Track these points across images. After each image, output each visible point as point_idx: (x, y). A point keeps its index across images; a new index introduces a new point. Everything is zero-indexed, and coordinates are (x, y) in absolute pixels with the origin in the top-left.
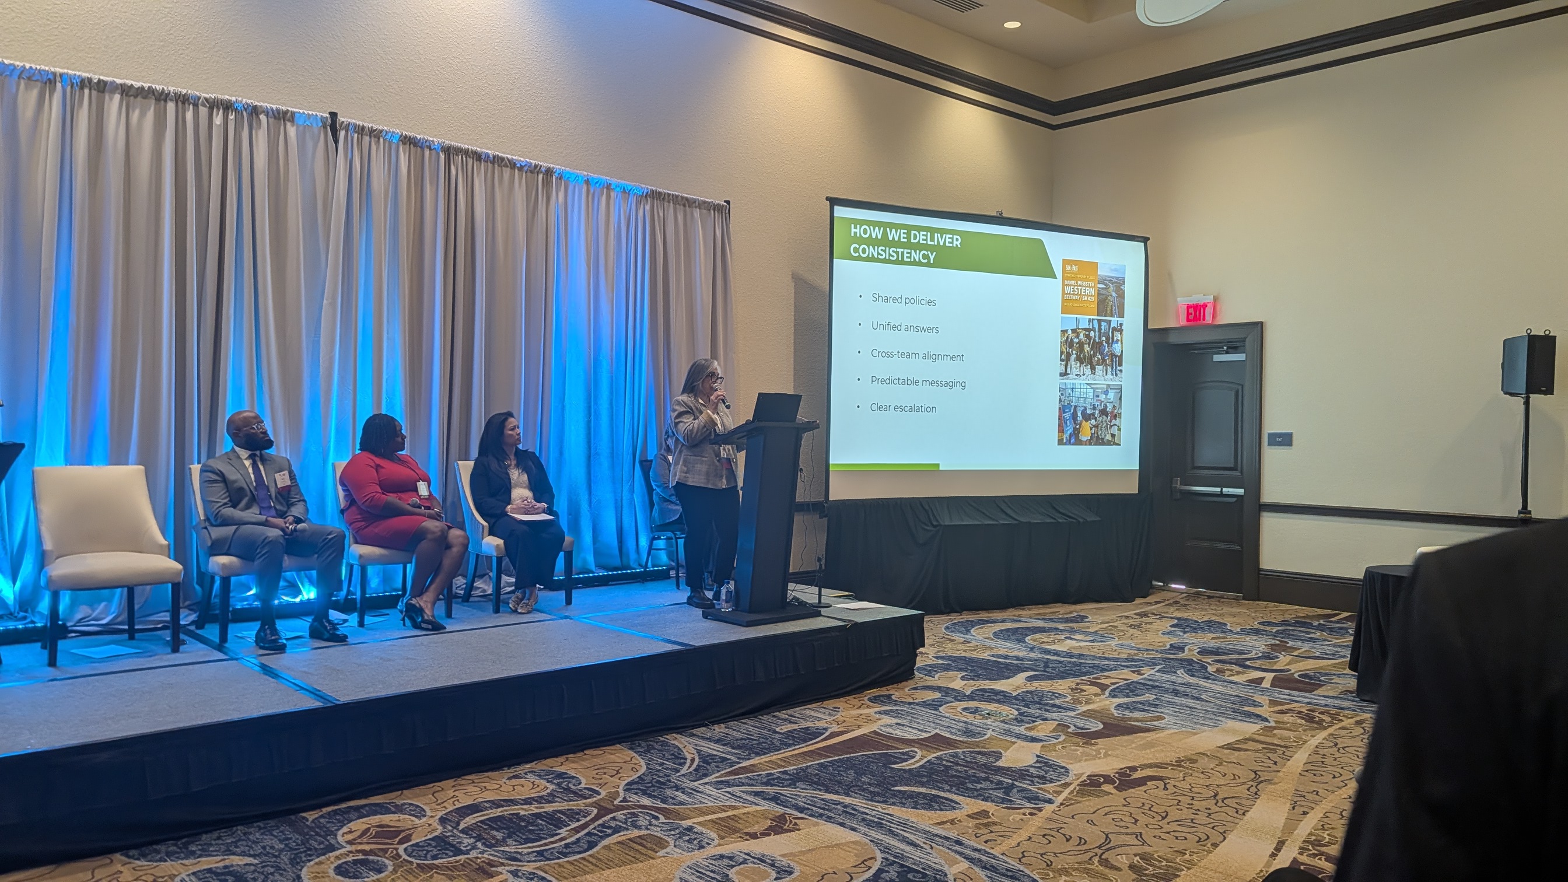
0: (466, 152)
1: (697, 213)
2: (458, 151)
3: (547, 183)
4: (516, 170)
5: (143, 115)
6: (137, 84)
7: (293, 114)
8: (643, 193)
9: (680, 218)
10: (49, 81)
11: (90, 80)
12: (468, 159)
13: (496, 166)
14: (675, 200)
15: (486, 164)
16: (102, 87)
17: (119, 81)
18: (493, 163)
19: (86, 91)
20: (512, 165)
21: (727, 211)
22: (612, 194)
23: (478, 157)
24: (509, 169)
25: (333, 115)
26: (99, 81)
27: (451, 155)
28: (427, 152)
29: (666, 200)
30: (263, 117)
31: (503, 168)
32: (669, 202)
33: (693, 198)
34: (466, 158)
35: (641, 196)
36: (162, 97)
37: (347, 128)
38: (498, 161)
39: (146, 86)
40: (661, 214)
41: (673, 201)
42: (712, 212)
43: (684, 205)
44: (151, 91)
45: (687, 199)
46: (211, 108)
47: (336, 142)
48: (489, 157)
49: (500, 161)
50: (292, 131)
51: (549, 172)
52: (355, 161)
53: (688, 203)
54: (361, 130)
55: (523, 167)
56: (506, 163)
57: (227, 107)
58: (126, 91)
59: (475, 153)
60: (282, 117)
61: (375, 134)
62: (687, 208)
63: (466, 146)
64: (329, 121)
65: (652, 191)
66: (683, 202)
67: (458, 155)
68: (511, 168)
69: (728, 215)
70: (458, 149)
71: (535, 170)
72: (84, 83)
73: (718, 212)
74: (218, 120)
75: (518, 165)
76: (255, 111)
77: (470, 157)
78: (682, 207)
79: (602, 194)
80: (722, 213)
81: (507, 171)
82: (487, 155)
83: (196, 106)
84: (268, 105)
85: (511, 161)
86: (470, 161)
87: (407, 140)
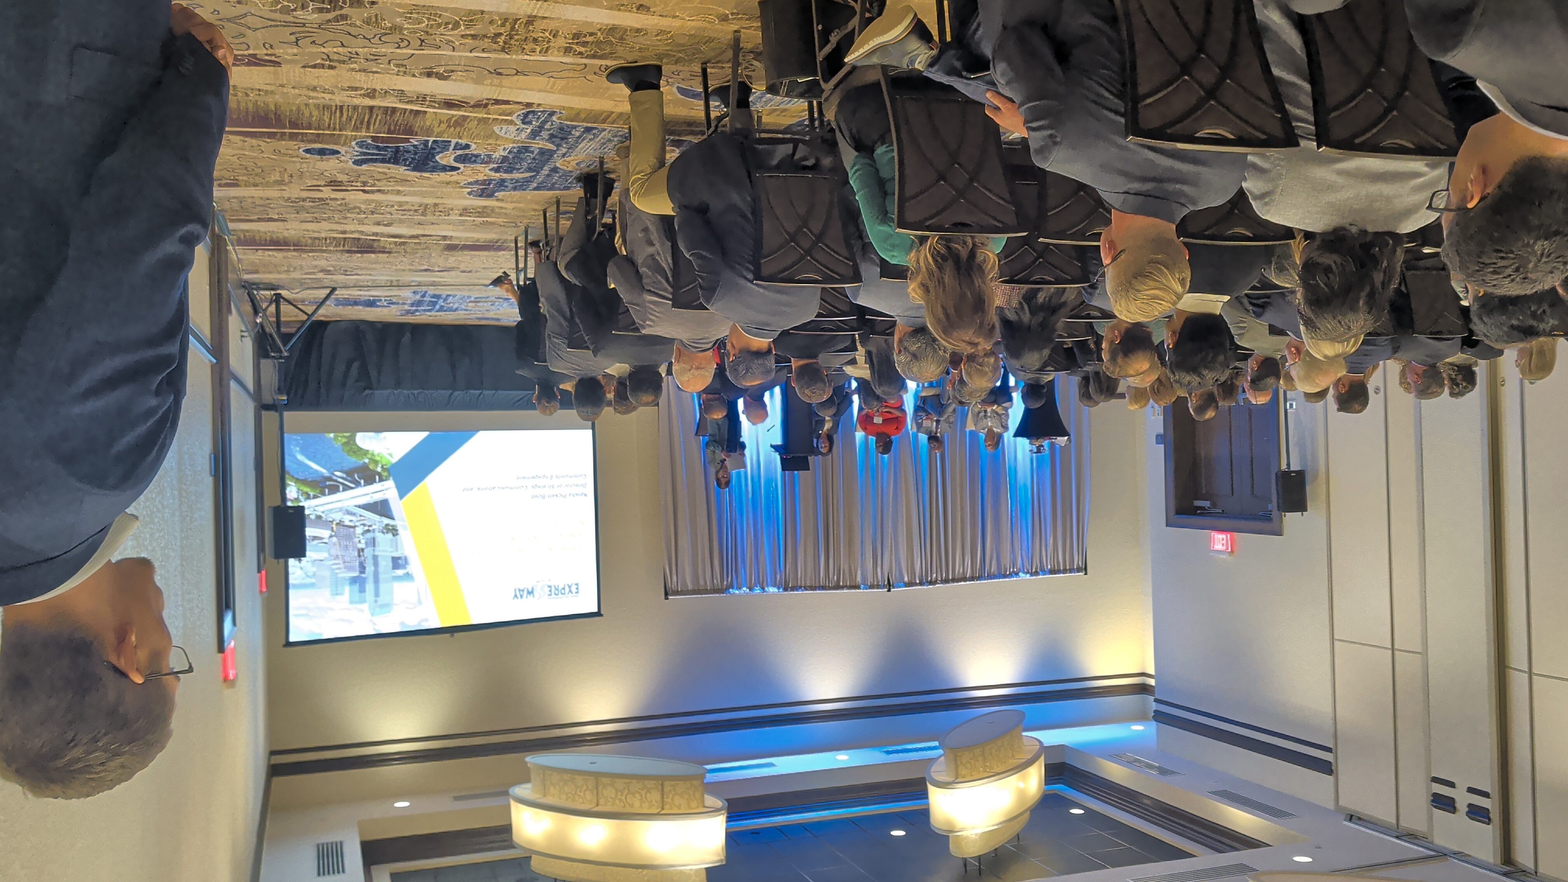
0: (830, 588)
1: (690, 587)
2: (834, 588)
3: (786, 581)
4: (803, 585)
5: (959, 571)
6: (963, 583)
7: (906, 587)
9: (702, 582)
10: (990, 577)
14: (706, 591)
15: (819, 585)
16: (972, 579)
17: (968, 583)
18: (816, 586)
19: (977, 575)
20: (806, 589)
21: (667, 592)
23: (823, 588)
25: (889, 591)
26: (974, 581)
28: (848, 584)
29: (712, 589)
30: (918, 582)
32: (710, 589)
33: (693, 595)
34: (830, 586)
36: (954, 580)
37: (884, 587)
38: (813, 588)
39: (959, 584)
40: (715, 581)
41: (708, 590)
42: (679, 590)
44: (957, 582)
46: (937, 580)
47: (888, 579)
50: (906, 579)
51: (786, 589)
52: (880, 571)
53: (695, 592)
54: (878, 587)
55: (801, 588)
56: (810, 588)
57: (931, 583)
58: (965, 579)
59: (826, 589)
60: (910, 584)
61: (872, 587)
62: (696, 588)
63: (830, 592)
64: (891, 587)
65: (721, 592)
66: (701, 591)
68: (806, 586)
69: (667, 590)
71: (794, 589)
72: (978, 579)
73: (674, 591)
74: (934, 575)
75: (803, 588)
76: (921, 584)
78: (701, 589)
81: (808, 584)
82: (819, 590)
83: (942, 580)
84: (916, 588)
85: (807, 590)
86: (827, 584)
87: (857, 587)
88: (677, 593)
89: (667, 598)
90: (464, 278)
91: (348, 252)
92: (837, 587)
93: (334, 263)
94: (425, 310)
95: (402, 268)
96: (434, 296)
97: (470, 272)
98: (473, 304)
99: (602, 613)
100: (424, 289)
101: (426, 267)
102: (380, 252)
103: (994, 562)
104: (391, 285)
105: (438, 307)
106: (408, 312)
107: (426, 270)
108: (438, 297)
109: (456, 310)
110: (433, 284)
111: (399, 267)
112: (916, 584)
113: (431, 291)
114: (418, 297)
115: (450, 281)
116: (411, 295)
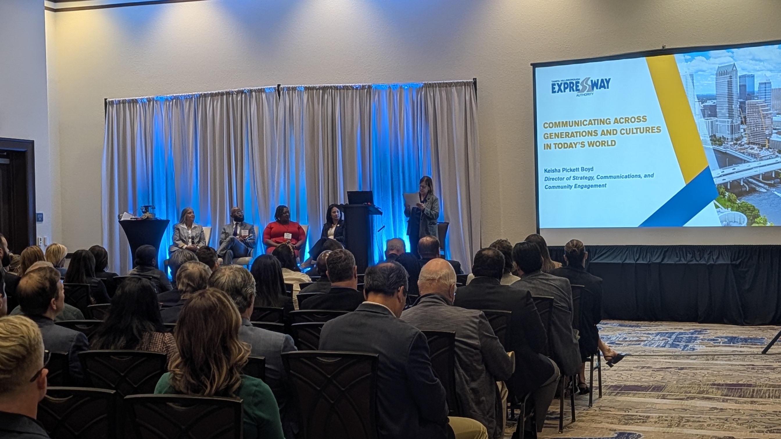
0: (331, 87)
3: (369, 93)
5: (217, 102)
6: (214, 92)
7: (264, 89)
8: (420, 86)
9: (444, 94)
10: (189, 98)
11: (201, 94)
13: (345, 90)
14: (440, 85)
15: (340, 90)
16: (205, 96)
17: (209, 92)
19: (201, 98)
21: (474, 84)
22: (403, 90)
23: (336, 88)
25: (279, 85)
26: (204, 94)
28: (315, 91)
29: (434, 87)
30: (254, 93)
31: (348, 90)
32: (436, 87)
33: (450, 82)
35: (419, 88)
36: (222, 94)
37: (283, 89)
39: (217, 92)
40: (432, 94)
42: (463, 87)
43: (446, 87)
45: (446, 83)
46: (237, 95)
47: (279, 96)
49: (346, 88)
50: (264, 95)
51: (370, 87)
52: (287, 102)
54: (288, 89)
55: (357, 88)
56: (349, 88)
57: (242, 92)
58: (212, 95)
59: (334, 87)
60: (261, 91)
61: (294, 89)
62: (448, 88)
63: (331, 85)
64: (277, 88)
65: (425, 84)
66: (445, 85)
67: (327, 90)
68: (352, 90)
69: (474, 86)
70: (328, 87)
71: (363, 87)
72: (201, 96)
73: (468, 86)
74: (239, 98)
75: (355, 88)
76: (251, 91)
77: (333, 89)
78: (444, 88)
79: (398, 92)
81: (350, 92)
82: (340, 86)
83: (232, 95)
84: (255, 88)
85: (351, 87)
86: (333, 91)
87: (306, 88)
88: (466, 84)
89: (475, 79)
90: (650, 362)
91: (750, 385)
92: (324, 89)
93: (763, 376)
94: (685, 333)
95: (703, 371)
96: (676, 346)
97: (643, 367)
98: (642, 339)
99: (532, 66)
100: (684, 353)
101: (682, 371)
102: (723, 385)
103: (186, 110)
104: (714, 356)
105: (674, 337)
106: (700, 332)
107: (682, 369)
108: (673, 345)
109: (657, 334)
110: (676, 357)
111: (706, 372)
112: (255, 91)
113: (678, 351)
114: (691, 345)
115: (660, 359)
116: (697, 347)
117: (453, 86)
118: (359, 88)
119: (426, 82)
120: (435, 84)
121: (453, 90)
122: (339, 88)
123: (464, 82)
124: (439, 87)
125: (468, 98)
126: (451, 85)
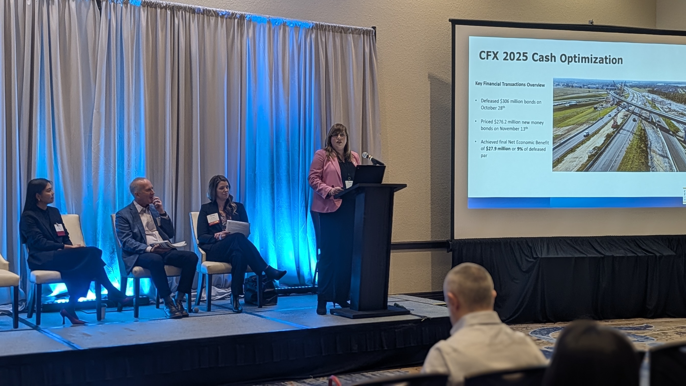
2: (179, 8)
3: (241, 25)
4: (219, 18)
8: (310, 27)
9: (338, 42)
12: (186, 13)
13: (205, 16)
14: (334, 29)
15: (198, 15)
18: (203, 14)
21: (374, 34)
22: (287, 29)
24: (214, 18)
27: (175, 11)
29: (327, 30)
31: (210, 17)
32: (329, 31)
33: (347, 27)
34: (185, 12)
35: (309, 29)
40: (324, 40)
41: (332, 30)
42: (362, 35)
43: (341, 32)
45: (342, 28)
47: (100, 9)
48: (200, 10)
49: (208, 12)
51: (242, 17)
52: (112, 21)
53: (344, 31)
55: (224, 15)
56: (212, 13)
59: (191, 9)
62: (343, 34)
63: (185, 5)
65: (317, 25)
66: (340, 30)
67: (179, 11)
68: (216, 17)
69: (374, 37)
70: (179, 7)
73: (367, 35)
75: (221, 15)
77: (188, 12)
78: (339, 33)
79: (280, 29)
80: (370, 36)
85: (216, 12)
86: (188, 14)
87: (145, 4)
88: (366, 33)
89: (374, 28)
99: (451, 23)
117: (350, 33)
118: (226, 16)
119: (318, 23)
120: (329, 26)
121: (349, 38)
122: (196, 11)
123: (363, 30)
124: (332, 32)
125: (367, 50)
126: (347, 31)
